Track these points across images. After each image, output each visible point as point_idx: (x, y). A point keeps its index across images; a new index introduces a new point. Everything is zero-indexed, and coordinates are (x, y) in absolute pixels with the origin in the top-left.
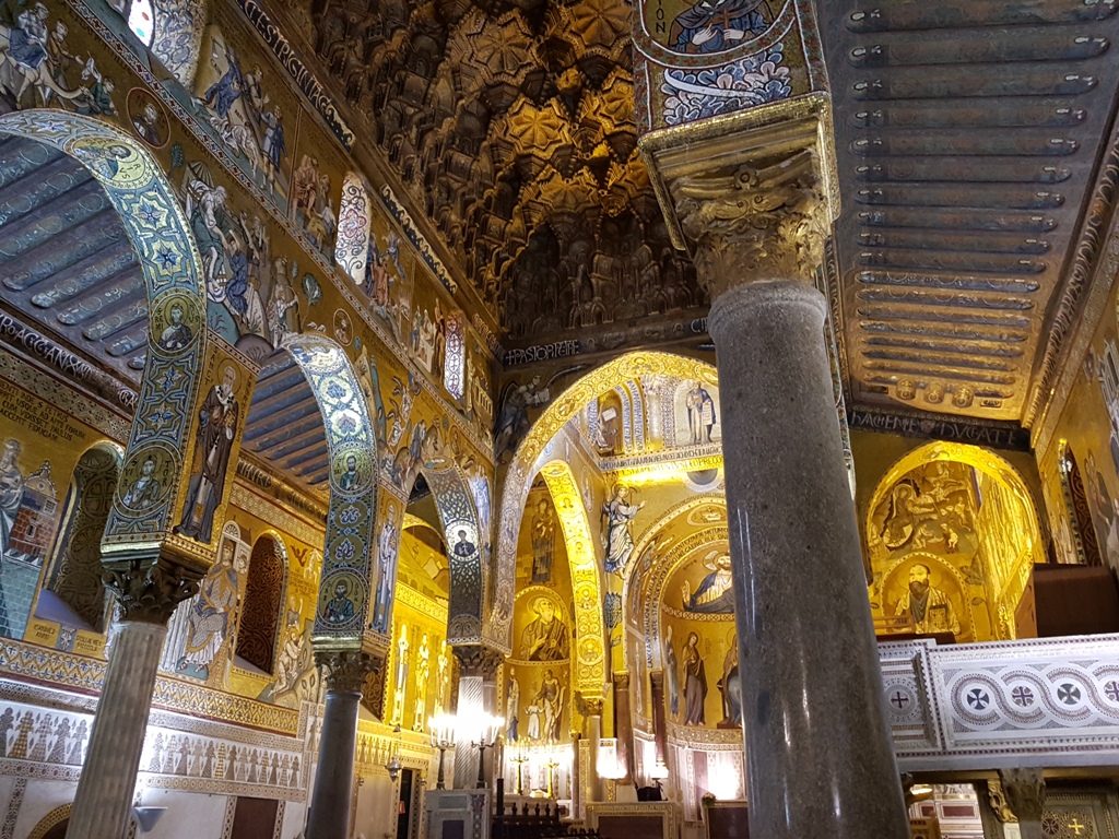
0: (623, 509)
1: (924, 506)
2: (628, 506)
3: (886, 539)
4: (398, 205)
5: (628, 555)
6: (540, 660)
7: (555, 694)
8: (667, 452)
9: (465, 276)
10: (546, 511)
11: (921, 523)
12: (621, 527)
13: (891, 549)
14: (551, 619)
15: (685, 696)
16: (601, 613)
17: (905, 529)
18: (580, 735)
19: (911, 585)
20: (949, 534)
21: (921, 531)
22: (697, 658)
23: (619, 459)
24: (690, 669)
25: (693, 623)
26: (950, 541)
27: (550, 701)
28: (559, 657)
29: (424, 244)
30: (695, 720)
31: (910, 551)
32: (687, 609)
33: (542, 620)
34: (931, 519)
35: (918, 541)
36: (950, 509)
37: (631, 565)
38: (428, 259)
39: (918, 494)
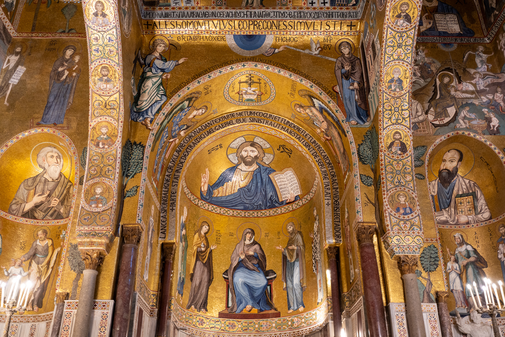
0: (159, 63)
1: (467, 92)
2: (165, 61)
3: (431, 117)
5: (158, 106)
6: (35, 218)
7: (46, 256)
8: (217, 10)
10: (72, 56)
11: (463, 106)
12: (155, 80)
13: (436, 126)
14: (56, 176)
15: (192, 280)
16: (119, 155)
17: (449, 110)
18: (68, 295)
19: (440, 172)
20: (491, 118)
21: (464, 113)
22: (207, 246)
23: (164, 11)
24: (199, 255)
25: (207, 213)
26: (492, 124)
27: (38, 263)
28: (59, 216)
30: (198, 307)
31: (455, 129)
32: (203, 198)
33: (46, 176)
34: (472, 104)
35: (461, 122)
36: (491, 97)
37: (161, 117)
39: (460, 82)
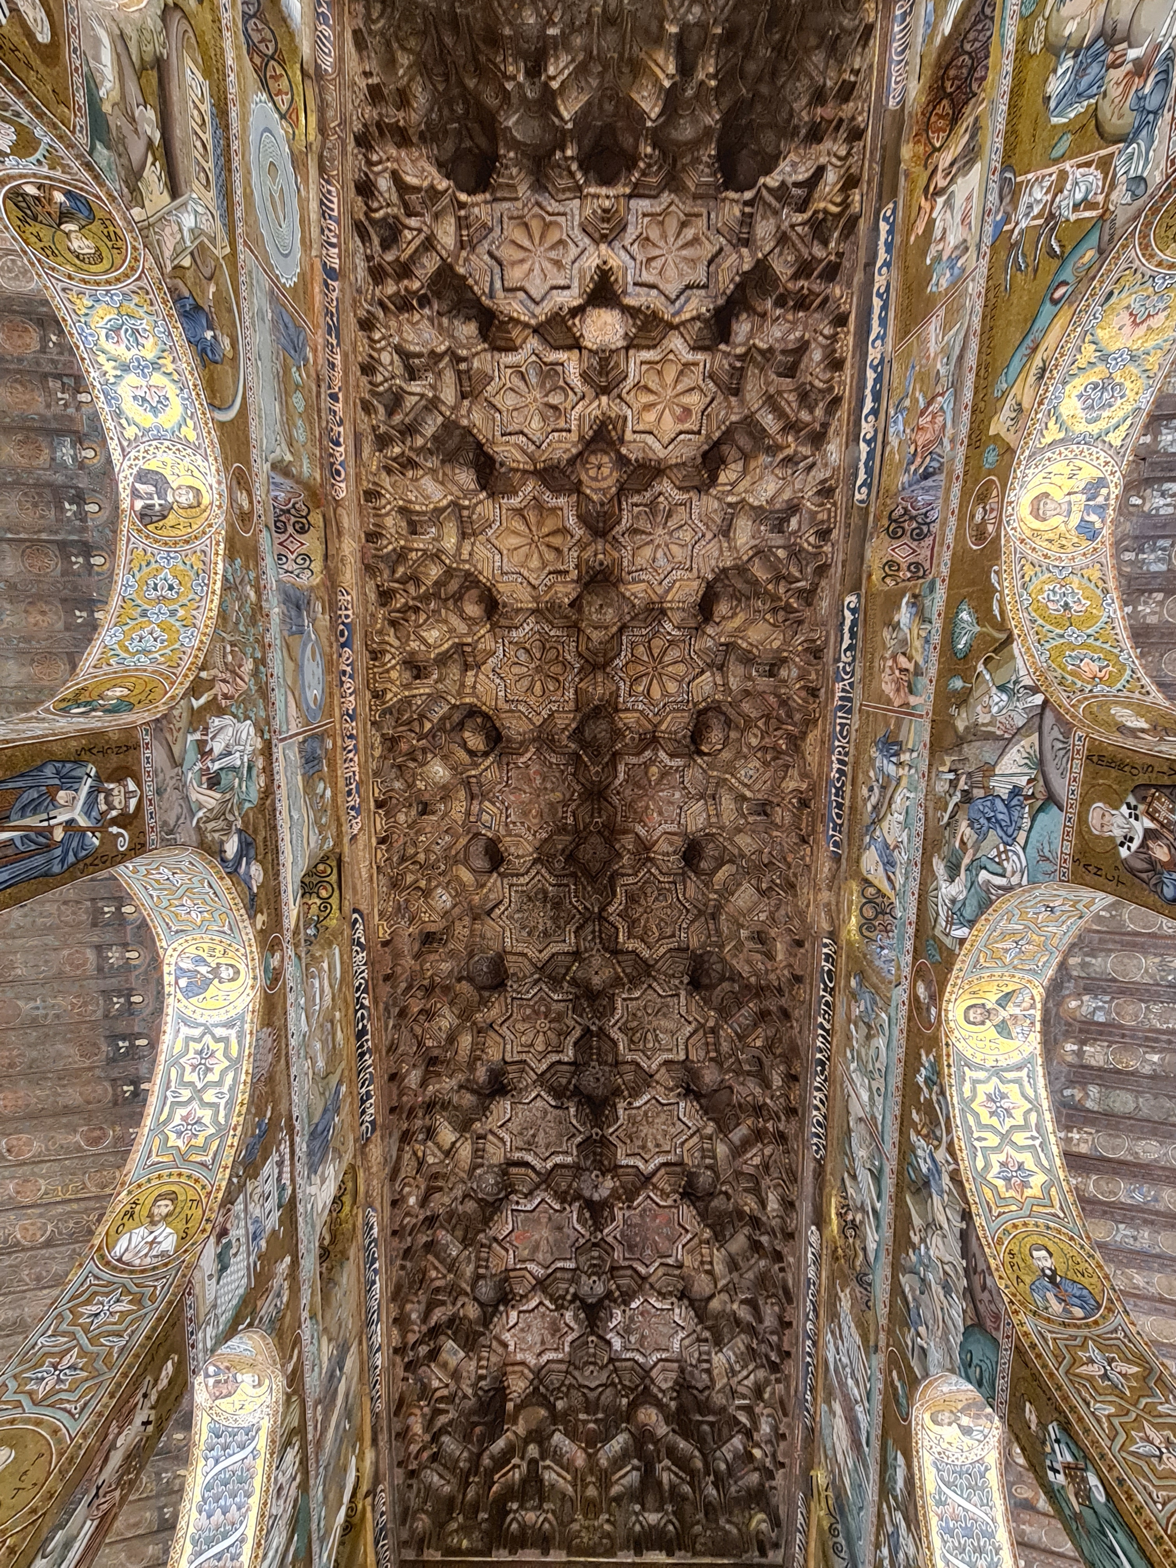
4: (864, 456)
9: (862, 220)
29: (874, 354)
38: (883, 322)
